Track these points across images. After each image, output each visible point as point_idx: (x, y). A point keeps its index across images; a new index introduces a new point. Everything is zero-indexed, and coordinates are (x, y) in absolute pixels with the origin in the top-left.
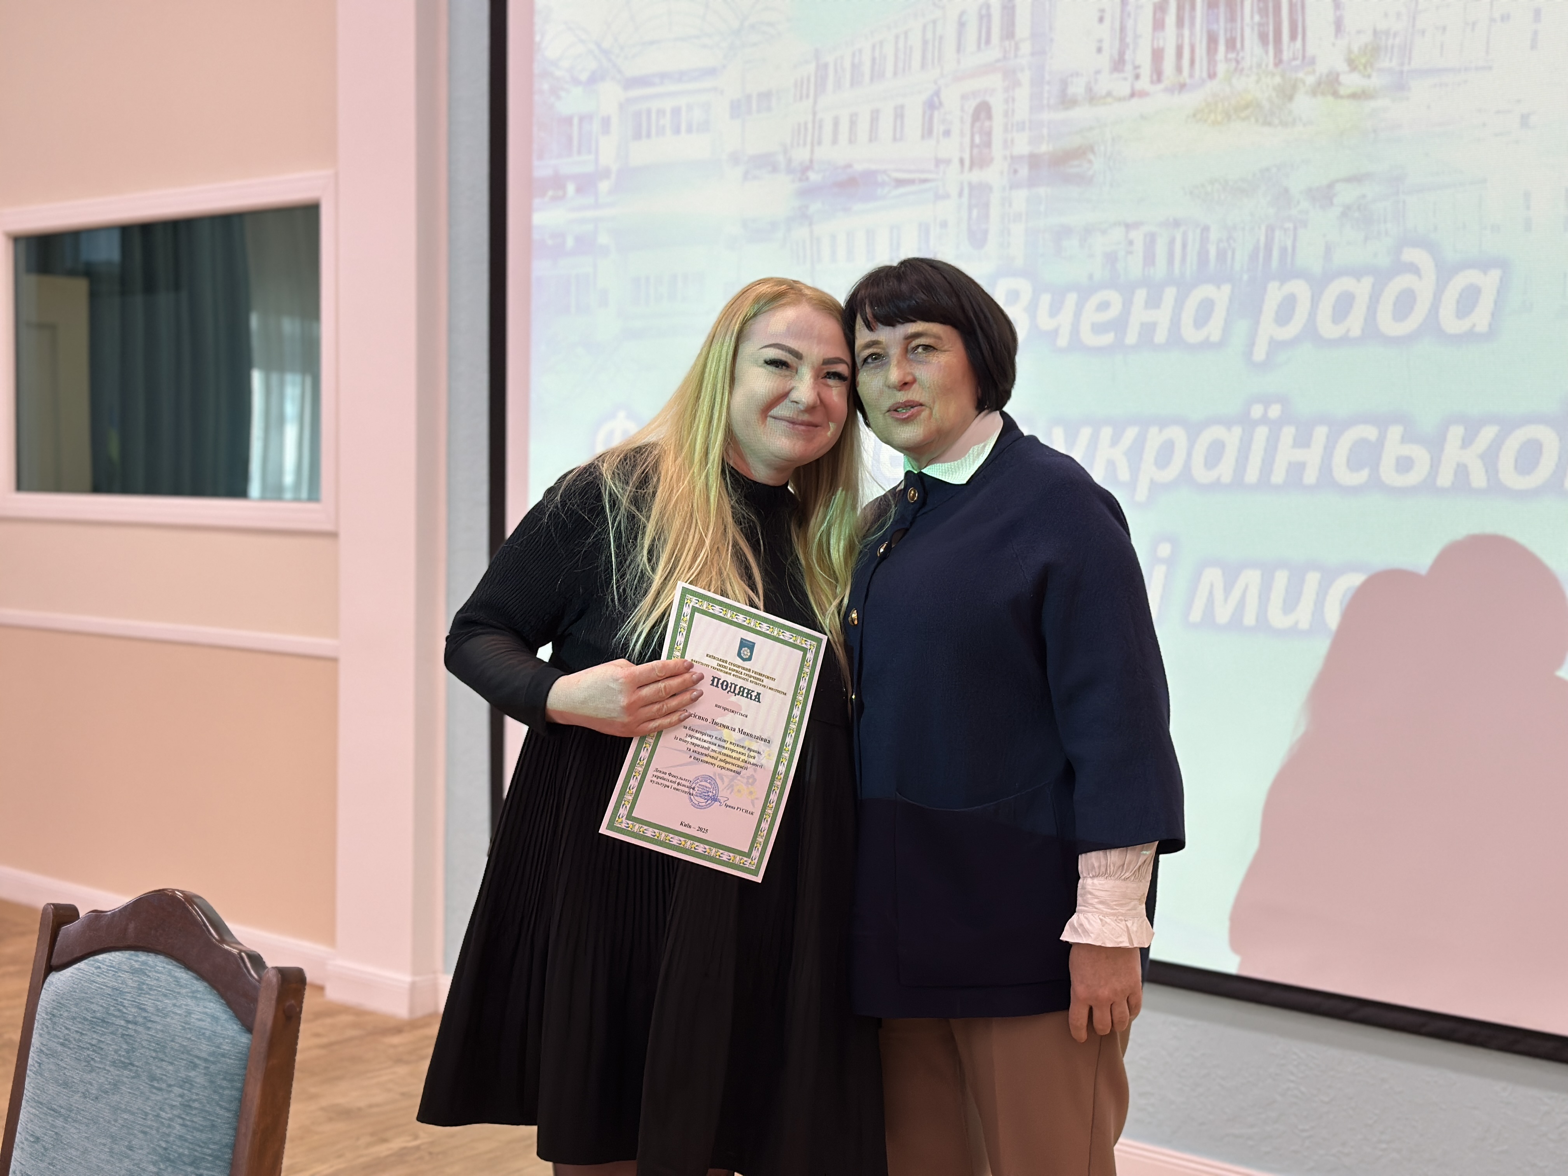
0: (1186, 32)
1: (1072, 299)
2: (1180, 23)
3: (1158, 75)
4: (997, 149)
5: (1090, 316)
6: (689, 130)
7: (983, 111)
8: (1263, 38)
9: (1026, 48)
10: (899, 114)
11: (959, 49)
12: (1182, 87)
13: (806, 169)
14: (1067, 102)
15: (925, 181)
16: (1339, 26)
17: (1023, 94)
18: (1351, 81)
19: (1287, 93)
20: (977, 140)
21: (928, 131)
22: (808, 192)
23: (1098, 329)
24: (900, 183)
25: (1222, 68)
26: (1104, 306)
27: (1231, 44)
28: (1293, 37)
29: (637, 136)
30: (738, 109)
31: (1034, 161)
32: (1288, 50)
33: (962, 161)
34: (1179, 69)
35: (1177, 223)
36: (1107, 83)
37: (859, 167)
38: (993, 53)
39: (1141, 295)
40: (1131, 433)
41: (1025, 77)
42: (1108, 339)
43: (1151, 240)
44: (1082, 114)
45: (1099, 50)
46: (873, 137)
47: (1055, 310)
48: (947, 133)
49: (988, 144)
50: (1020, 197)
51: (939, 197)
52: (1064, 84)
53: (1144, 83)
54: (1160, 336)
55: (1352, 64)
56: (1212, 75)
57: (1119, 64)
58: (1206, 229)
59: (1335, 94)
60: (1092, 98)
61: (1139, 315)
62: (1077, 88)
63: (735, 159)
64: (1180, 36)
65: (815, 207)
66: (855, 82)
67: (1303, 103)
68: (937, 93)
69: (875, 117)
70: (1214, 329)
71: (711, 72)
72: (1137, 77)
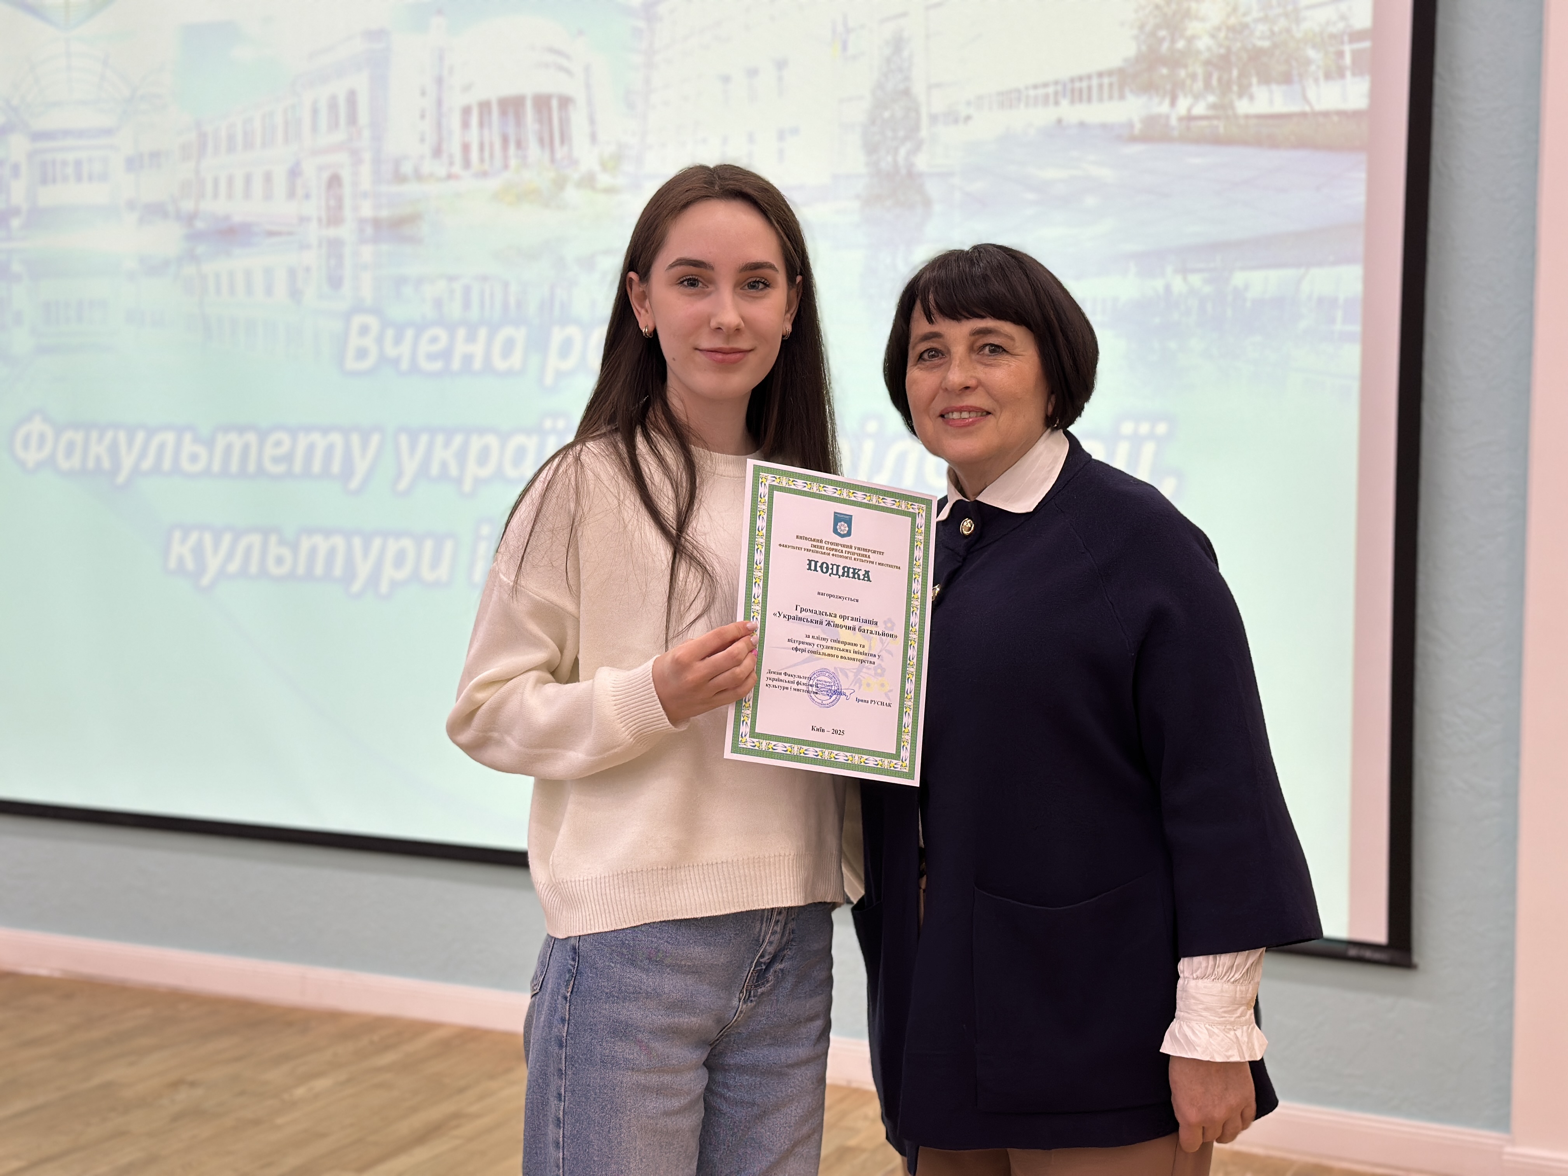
0: (486, 132)
1: (410, 333)
2: (481, 125)
3: (467, 164)
4: (348, 213)
5: (424, 347)
6: (90, 178)
7: (335, 181)
8: (541, 141)
9: (366, 134)
10: (268, 178)
11: (314, 128)
12: (484, 174)
13: (191, 218)
14: (400, 178)
15: (290, 234)
16: (593, 137)
17: (366, 170)
18: (604, 180)
19: (560, 184)
20: (332, 203)
21: (291, 194)
22: (195, 237)
23: (431, 357)
24: (271, 234)
25: (513, 162)
26: (434, 340)
27: (519, 144)
28: (562, 142)
29: (44, 181)
30: (133, 164)
31: (377, 223)
32: (560, 152)
33: (320, 220)
34: (482, 160)
35: (484, 278)
36: (428, 166)
37: (237, 219)
38: (340, 136)
39: (461, 333)
40: (458, 440)
41: (367, 156)
42: (438, 365)
43: (467, 290)
44: (412, 189)
45: (422, 140)
46: (247, 194)
47: (398, 340)
48: (307, 196)
49: (340, 206)
50: (367, 252)
51: (304, 246)
52: (397, 163)
53: (457, 169)
54: (477, 364)
55: (604, 166)
56: (506, 167)
57: (437, 152)
58: (506, 285)
59: (593, 188)
60: (419, 176)
61: (461, 348)
62: (407, 168)
63: (131, 205)
64: (481, 136)
65: (201, 249)
66: (231, 148)
67: (571, 194)
68: (298, 164)
69: (248, 179)
70: (516, 360)
71: (108, 132)
72: (451, 164)
